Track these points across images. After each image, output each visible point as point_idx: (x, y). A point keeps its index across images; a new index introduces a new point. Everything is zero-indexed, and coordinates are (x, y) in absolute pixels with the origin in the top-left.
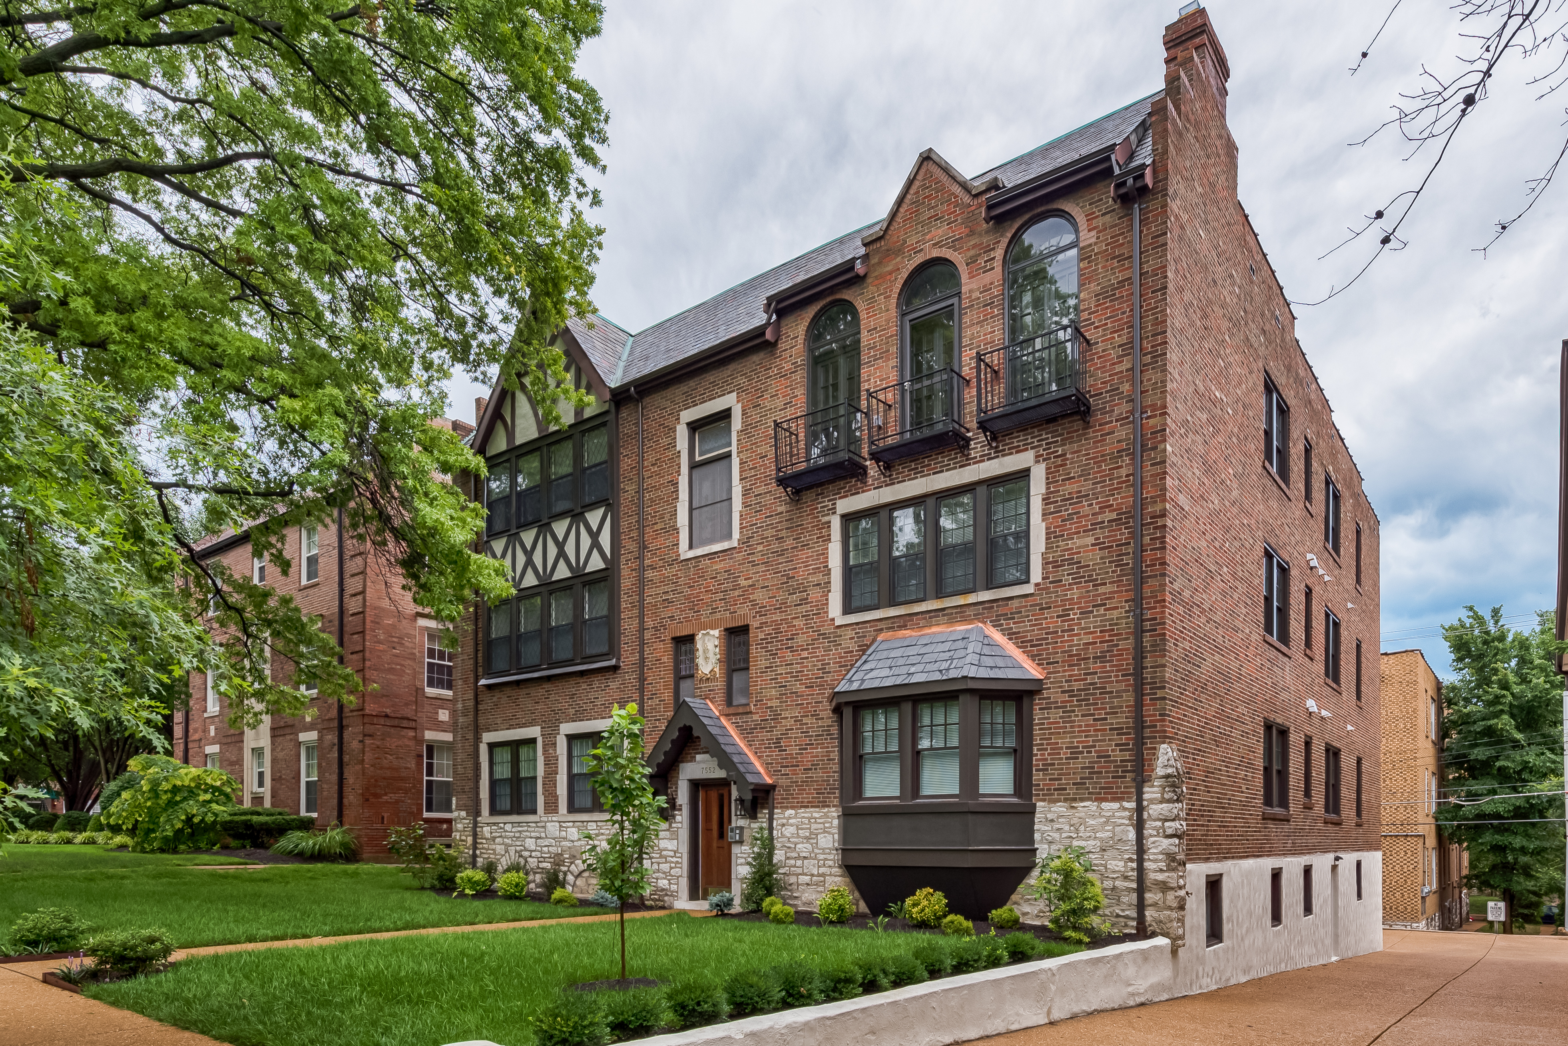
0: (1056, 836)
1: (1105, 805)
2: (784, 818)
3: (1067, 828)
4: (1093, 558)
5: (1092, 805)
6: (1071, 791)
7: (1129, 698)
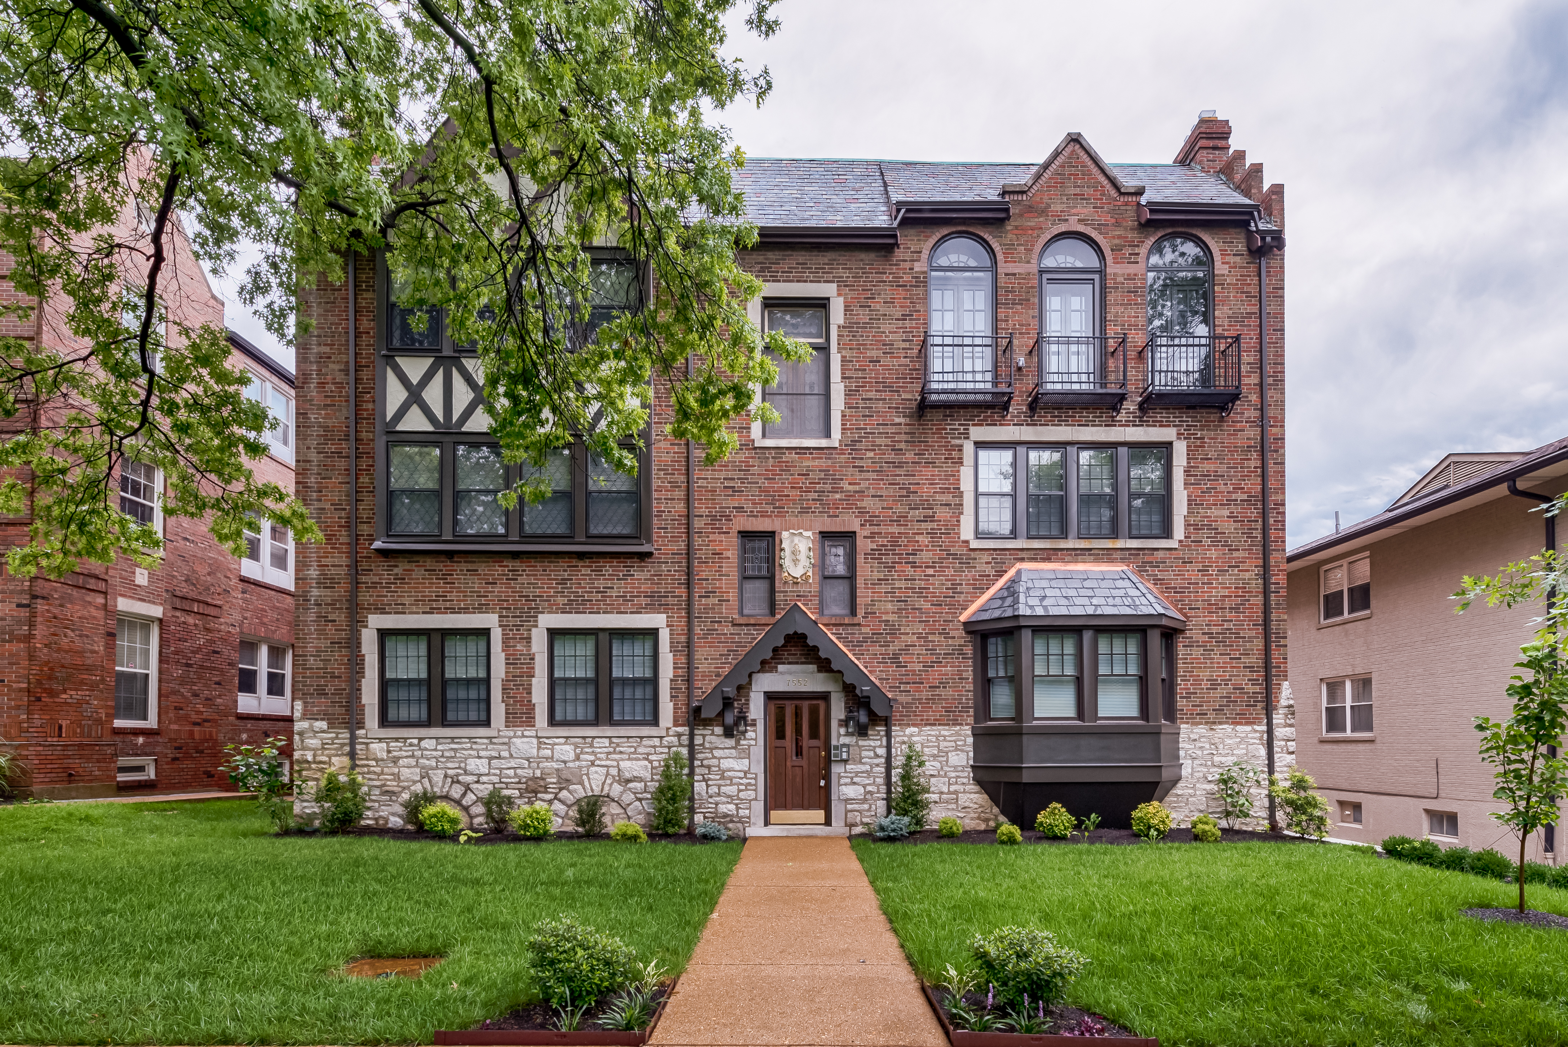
0: (1199, 753)
1: (1239, 728)
2: (905, 735)
3: (1207, 746)
4: (1229, 527)
5: (1228, 728)
6: (1211, 716)
7: (1259, 643)
